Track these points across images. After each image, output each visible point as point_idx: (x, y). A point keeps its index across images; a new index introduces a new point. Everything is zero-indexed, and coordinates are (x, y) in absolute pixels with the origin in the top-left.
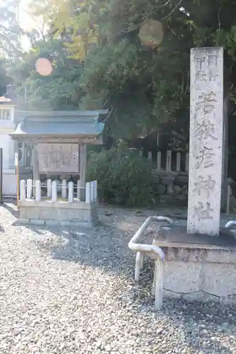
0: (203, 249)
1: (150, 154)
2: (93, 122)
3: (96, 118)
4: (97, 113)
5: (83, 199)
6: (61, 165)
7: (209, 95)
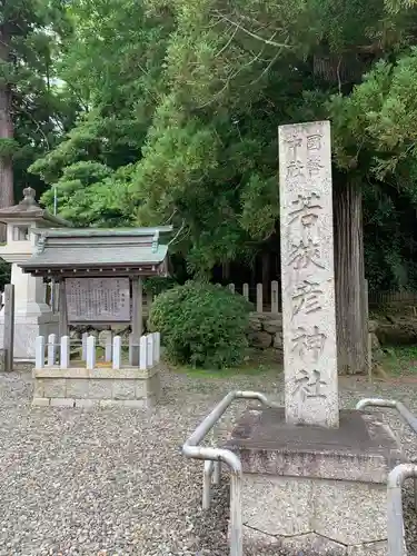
0: (309, 454)
1: (246, 288)
2: (150, 244)
3: (156, 238)
4: (156, 231)
5: (136, 363)
6: (103, 311)
7: (309, 198)
